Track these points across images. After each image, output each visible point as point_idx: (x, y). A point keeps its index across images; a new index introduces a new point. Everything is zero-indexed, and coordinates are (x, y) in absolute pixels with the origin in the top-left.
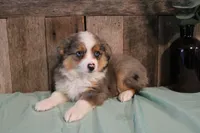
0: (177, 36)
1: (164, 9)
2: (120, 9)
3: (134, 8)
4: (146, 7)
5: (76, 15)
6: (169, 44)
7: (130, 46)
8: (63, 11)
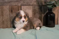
0: (48, 11)
1: (44, 4)
2: (31, 4)
3: (35, 3)
4: (39, 3)
5: (18, 6)
6: (45, 14)
7: (34, 14)
8: (14, 4)
